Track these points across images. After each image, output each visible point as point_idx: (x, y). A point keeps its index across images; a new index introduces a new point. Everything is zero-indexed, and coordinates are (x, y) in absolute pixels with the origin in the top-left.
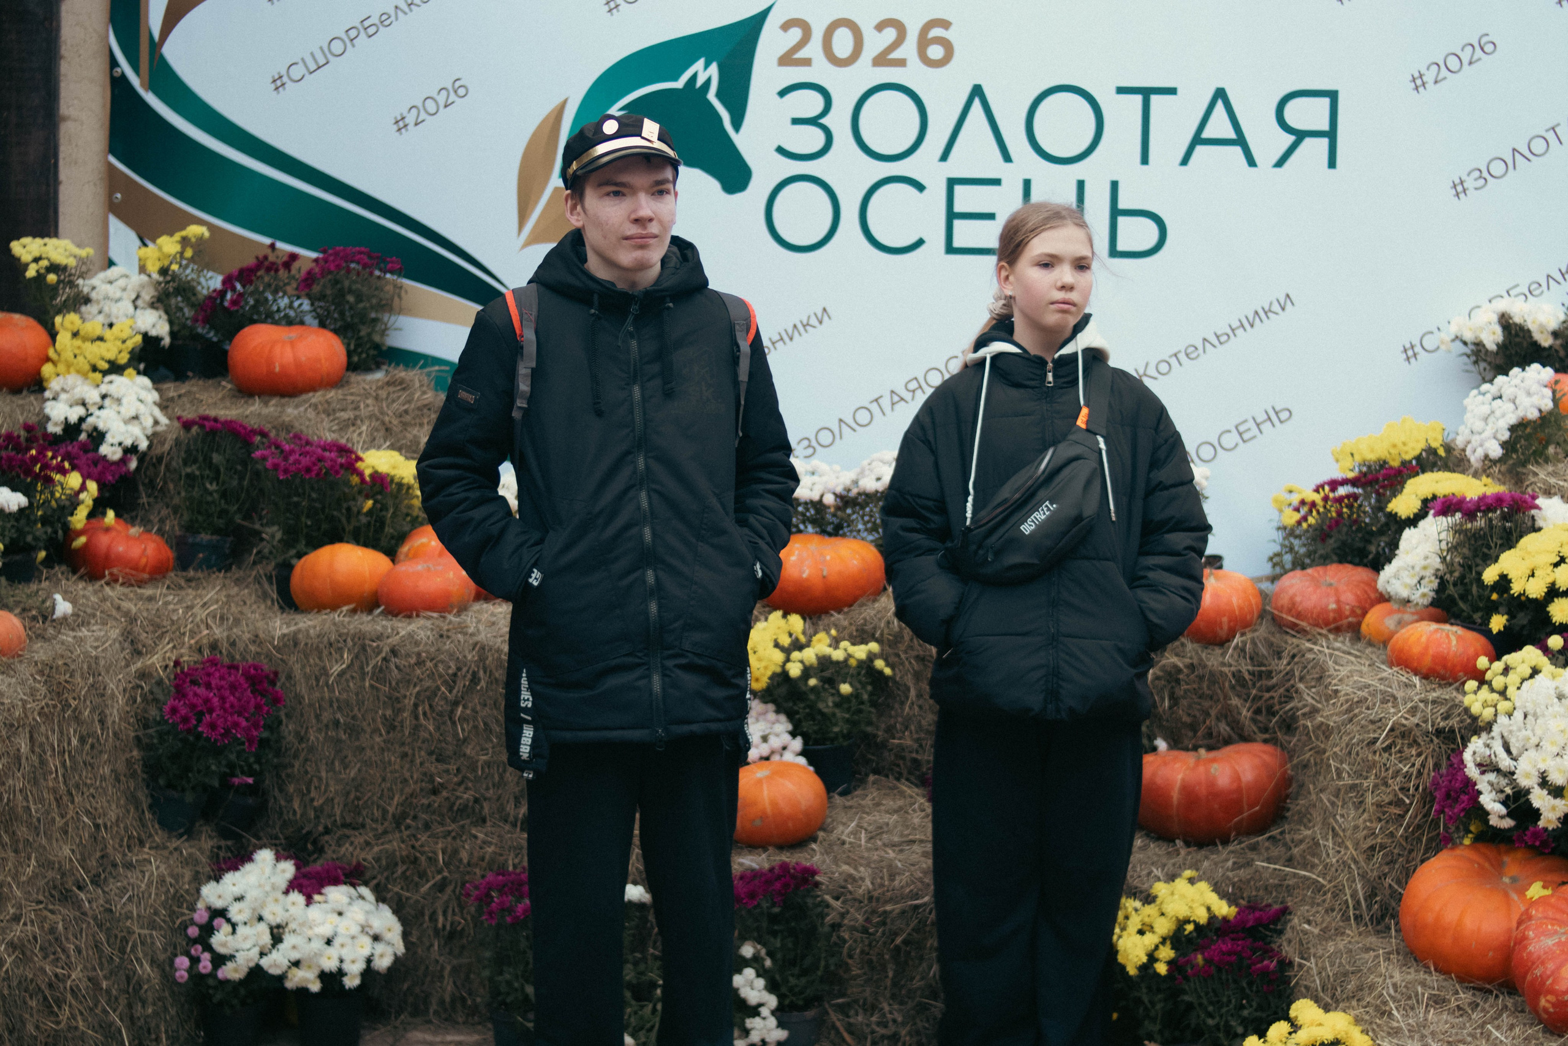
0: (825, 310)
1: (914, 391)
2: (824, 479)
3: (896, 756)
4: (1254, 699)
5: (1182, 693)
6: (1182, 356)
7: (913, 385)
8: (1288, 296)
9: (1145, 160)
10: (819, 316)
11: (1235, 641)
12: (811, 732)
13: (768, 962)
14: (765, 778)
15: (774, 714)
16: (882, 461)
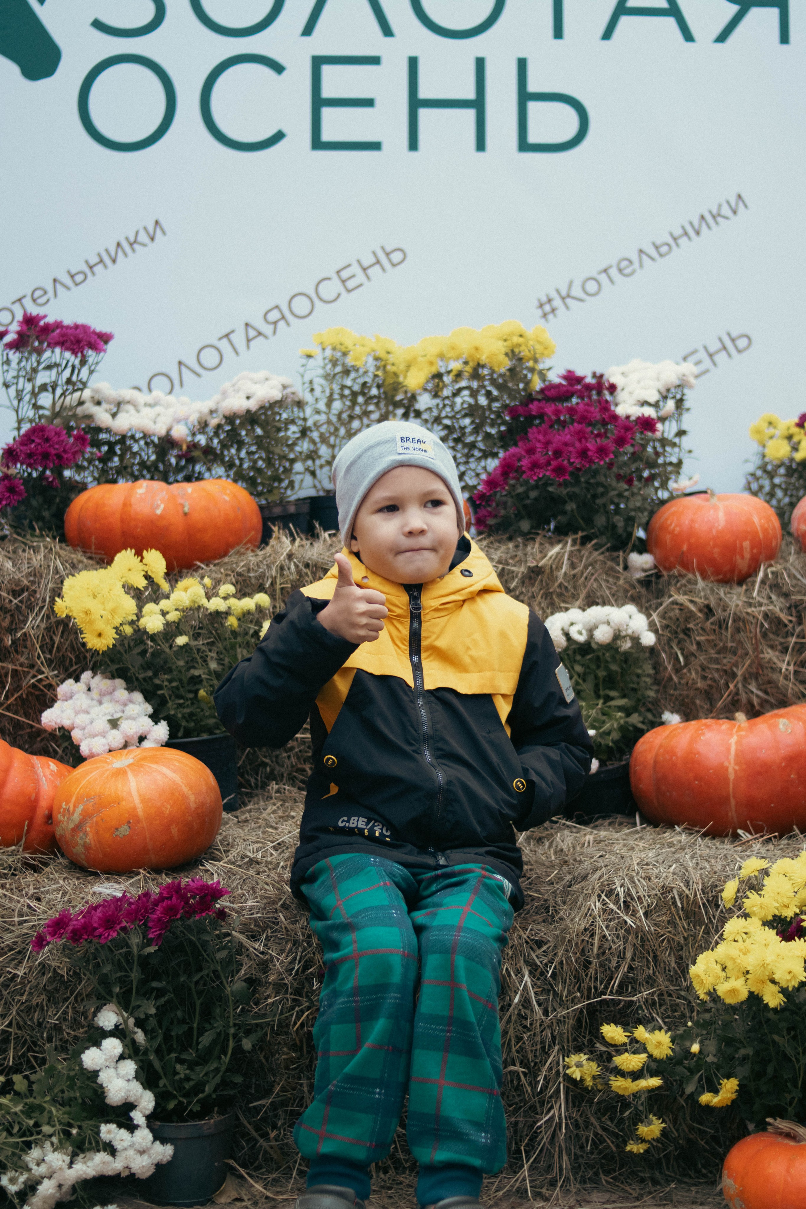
1: (275, 323)
2: (171, 411)
3: (298, 758)
4: (793, 649)
5: (695, 647)
6: (613, 272)
7: (274, 316)
8: (739, 197)
9: (558, 33)
10: (151, 229)
11: (761, 574)
12: (180, 715)
13: (140, 1036)
14: (128, 766)
15: (126, 692)
16: (251, 380)
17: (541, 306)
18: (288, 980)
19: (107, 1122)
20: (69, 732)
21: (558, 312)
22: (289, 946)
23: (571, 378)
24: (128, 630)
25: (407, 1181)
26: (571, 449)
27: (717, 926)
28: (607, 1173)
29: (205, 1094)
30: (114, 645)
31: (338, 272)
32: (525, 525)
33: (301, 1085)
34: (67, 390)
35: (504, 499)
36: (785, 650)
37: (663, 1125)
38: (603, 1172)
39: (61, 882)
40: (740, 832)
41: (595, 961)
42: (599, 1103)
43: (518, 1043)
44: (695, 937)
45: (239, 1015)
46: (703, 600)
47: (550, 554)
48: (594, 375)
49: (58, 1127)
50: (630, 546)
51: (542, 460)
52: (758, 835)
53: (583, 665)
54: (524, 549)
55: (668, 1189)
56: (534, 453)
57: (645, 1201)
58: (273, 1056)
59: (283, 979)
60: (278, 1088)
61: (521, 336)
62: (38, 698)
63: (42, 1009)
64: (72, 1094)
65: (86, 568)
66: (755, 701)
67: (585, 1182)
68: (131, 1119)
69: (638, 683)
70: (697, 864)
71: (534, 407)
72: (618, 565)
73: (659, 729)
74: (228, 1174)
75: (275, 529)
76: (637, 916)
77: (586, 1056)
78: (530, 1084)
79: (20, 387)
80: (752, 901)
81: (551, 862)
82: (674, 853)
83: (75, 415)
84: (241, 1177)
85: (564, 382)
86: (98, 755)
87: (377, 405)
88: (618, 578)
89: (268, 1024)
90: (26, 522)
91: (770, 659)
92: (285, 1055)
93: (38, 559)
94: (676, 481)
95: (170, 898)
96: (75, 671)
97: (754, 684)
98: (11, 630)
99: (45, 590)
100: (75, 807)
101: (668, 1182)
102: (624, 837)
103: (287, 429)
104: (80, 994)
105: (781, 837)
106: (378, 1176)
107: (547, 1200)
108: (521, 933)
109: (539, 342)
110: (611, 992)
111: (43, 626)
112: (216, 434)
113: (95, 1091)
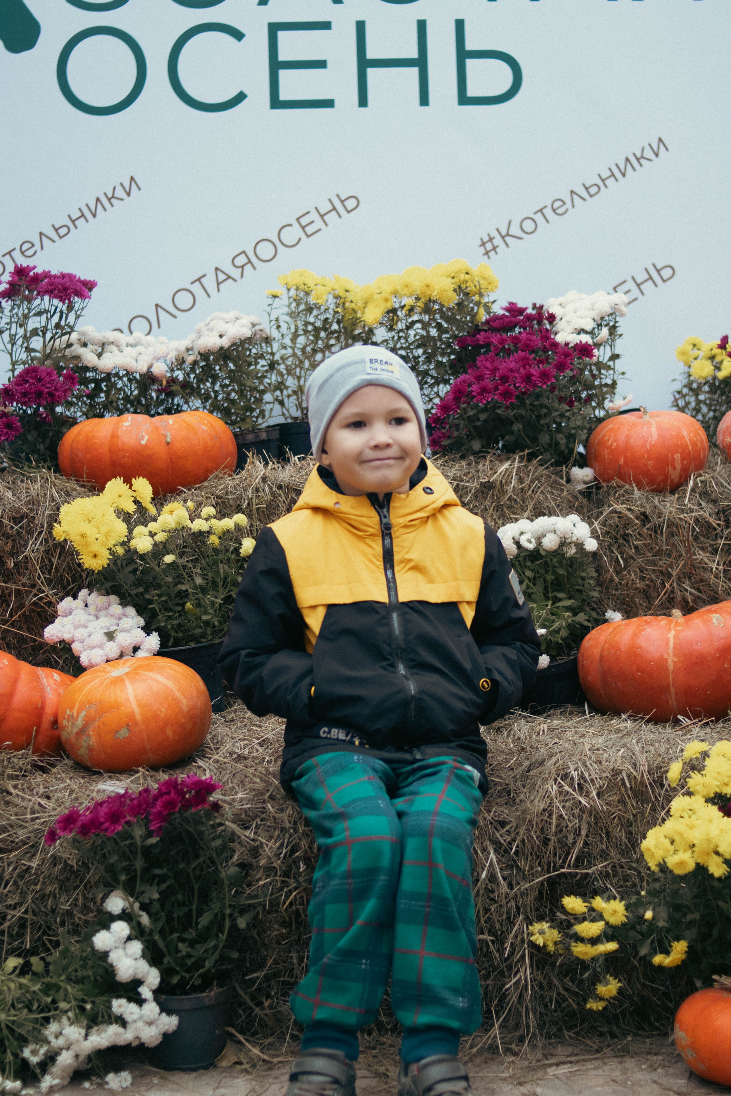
0: (132, 178)
1: (242, 267)
2: (151, 350)
4: (722, 549)
5: (633, 551)
6: (548, 212)
7: (241, 260)
8: (660, 140)
10: (127, 185)
11: (691, 483)
12: (169, 627)
13: (145, 919)
14: (125, 674)
15: (120, 607)
16: (223, 319)
17: (483, 244)
18: (277, 864)
19: (118, 997)
20: (70, 645)
21: (498, 250)
22: (277, 832)
23: (513, 309)
24: (120, 551)
25: (390, 1042)
26: (516, 375)
27: (663, 805)
28: (570, 1029)
29: (205, 969)
30: (108, 565)
31: (298, 219)
32: (476, 445)
33: (292, 957)
34: (56, 333)
35: (456, 421)
36: (715, 551)
37: (620, 984)
38: (566, 1027)
39: (68, 781)
40: (680, 717)
41: (553, 838)
42: (561, 966)
43: (485, 914)
44: (643, 814)
45: (234, 897)
46: (639, 508)
47: (499, 471)
48: (534, 306)
49: (74, 1003)
50: (572, 460)
51: (491, 385)
52: (696, 720)
53: (532, 571)
54: (476, 467)
55: (625, 1042)
56: (483, 380)
57: (605, 1053)
58: (265, 932)
59: (272, 863)
60: (270, 962)
61: (467, 273)
62: (39, 614)
63: (55, 896)
64: (85, 973)
65: (80, 495)
66: (689, 598)
67: (550, 1038)
68: (139, 994)
69: (583, 586)
70: (643, 747)
71: (481, 337)
72: (562, 478)
73: (604, 626)
74: (228, 1041)
75: (250, 455)
76: (591, 796)
77: (548, 925)
78: (498, 951)
79: (13, 332)
80: (695, 780)
81: (510, 749)
82: (622, 738)
83: (64, 356)
84: (239, 1042)
85: (507, 314)
86: (97, 665)
87: (338, 339)
88: (562, 490)
89: (260, 904)
90: (23, 455)
91: (702, 560)
92: (276, 931)
93: (35, 489)
94: (611, 401)
95: (168, 793)
96: (72, 589)
97: (688, 583)
98: (13, 554)
99: (43, 516)
100: (78, 713)
101: (625, 1035)
102: (575, 725)
103: (257, 363)
104: (89, 882)
105: (717, 721)
106: (363, 1038)
107: (516, 1054)
108: (486, 815)
109: (484, 278)
110: (569, 866)
111: (42, 549)
112: (193, 370)
113: (106, 970)
